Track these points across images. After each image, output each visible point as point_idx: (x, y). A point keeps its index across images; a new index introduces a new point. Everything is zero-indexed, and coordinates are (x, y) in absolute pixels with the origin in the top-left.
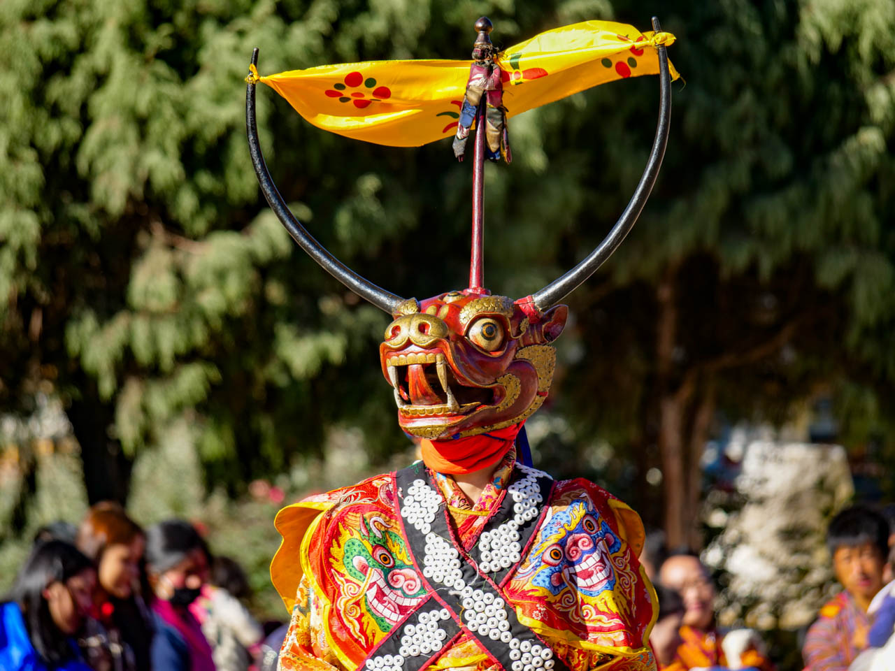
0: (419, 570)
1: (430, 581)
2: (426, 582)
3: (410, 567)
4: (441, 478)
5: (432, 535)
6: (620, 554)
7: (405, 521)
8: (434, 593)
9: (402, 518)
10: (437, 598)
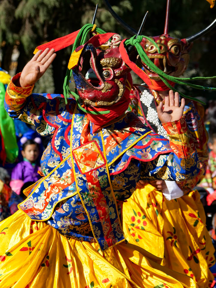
0: (145, 118)
1: (148, 121)
2: (147, 122)
3: (142, 116)
4: (154, 91)
5: (151, 108)
6: (200, 121)
7: (141, 102)
8: (149, 125)
9: (141, 101)
10: (150, 127)
